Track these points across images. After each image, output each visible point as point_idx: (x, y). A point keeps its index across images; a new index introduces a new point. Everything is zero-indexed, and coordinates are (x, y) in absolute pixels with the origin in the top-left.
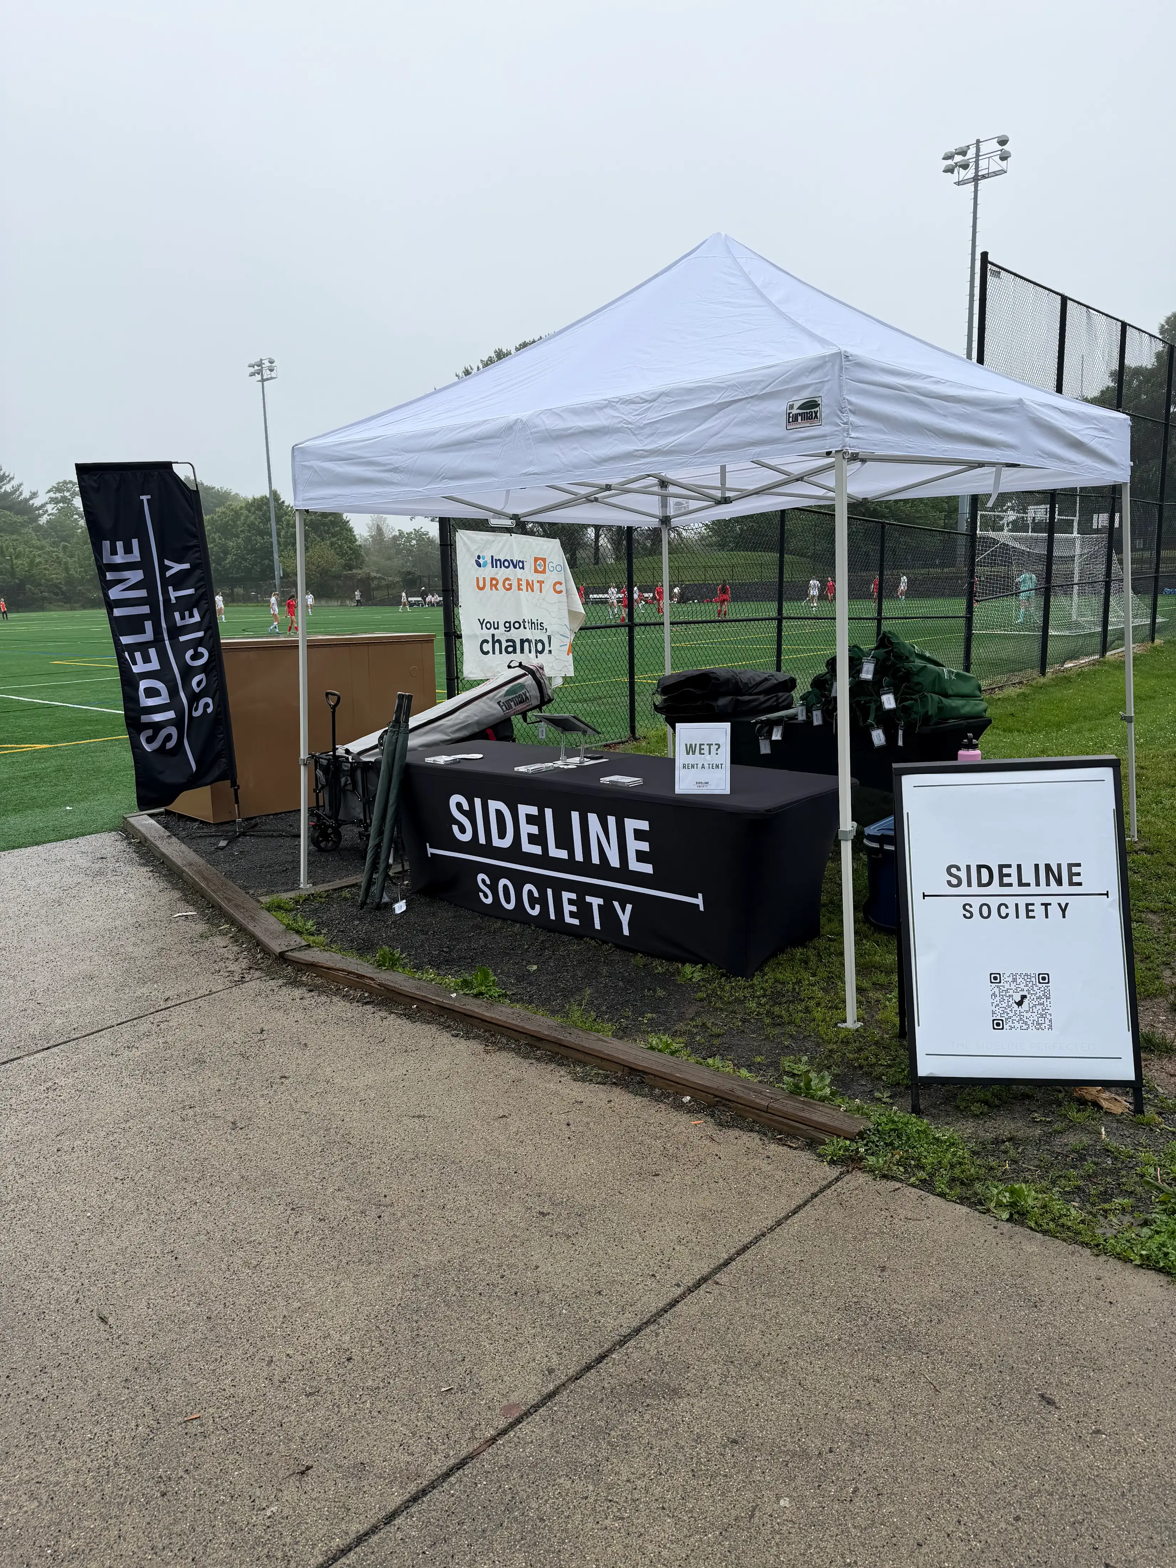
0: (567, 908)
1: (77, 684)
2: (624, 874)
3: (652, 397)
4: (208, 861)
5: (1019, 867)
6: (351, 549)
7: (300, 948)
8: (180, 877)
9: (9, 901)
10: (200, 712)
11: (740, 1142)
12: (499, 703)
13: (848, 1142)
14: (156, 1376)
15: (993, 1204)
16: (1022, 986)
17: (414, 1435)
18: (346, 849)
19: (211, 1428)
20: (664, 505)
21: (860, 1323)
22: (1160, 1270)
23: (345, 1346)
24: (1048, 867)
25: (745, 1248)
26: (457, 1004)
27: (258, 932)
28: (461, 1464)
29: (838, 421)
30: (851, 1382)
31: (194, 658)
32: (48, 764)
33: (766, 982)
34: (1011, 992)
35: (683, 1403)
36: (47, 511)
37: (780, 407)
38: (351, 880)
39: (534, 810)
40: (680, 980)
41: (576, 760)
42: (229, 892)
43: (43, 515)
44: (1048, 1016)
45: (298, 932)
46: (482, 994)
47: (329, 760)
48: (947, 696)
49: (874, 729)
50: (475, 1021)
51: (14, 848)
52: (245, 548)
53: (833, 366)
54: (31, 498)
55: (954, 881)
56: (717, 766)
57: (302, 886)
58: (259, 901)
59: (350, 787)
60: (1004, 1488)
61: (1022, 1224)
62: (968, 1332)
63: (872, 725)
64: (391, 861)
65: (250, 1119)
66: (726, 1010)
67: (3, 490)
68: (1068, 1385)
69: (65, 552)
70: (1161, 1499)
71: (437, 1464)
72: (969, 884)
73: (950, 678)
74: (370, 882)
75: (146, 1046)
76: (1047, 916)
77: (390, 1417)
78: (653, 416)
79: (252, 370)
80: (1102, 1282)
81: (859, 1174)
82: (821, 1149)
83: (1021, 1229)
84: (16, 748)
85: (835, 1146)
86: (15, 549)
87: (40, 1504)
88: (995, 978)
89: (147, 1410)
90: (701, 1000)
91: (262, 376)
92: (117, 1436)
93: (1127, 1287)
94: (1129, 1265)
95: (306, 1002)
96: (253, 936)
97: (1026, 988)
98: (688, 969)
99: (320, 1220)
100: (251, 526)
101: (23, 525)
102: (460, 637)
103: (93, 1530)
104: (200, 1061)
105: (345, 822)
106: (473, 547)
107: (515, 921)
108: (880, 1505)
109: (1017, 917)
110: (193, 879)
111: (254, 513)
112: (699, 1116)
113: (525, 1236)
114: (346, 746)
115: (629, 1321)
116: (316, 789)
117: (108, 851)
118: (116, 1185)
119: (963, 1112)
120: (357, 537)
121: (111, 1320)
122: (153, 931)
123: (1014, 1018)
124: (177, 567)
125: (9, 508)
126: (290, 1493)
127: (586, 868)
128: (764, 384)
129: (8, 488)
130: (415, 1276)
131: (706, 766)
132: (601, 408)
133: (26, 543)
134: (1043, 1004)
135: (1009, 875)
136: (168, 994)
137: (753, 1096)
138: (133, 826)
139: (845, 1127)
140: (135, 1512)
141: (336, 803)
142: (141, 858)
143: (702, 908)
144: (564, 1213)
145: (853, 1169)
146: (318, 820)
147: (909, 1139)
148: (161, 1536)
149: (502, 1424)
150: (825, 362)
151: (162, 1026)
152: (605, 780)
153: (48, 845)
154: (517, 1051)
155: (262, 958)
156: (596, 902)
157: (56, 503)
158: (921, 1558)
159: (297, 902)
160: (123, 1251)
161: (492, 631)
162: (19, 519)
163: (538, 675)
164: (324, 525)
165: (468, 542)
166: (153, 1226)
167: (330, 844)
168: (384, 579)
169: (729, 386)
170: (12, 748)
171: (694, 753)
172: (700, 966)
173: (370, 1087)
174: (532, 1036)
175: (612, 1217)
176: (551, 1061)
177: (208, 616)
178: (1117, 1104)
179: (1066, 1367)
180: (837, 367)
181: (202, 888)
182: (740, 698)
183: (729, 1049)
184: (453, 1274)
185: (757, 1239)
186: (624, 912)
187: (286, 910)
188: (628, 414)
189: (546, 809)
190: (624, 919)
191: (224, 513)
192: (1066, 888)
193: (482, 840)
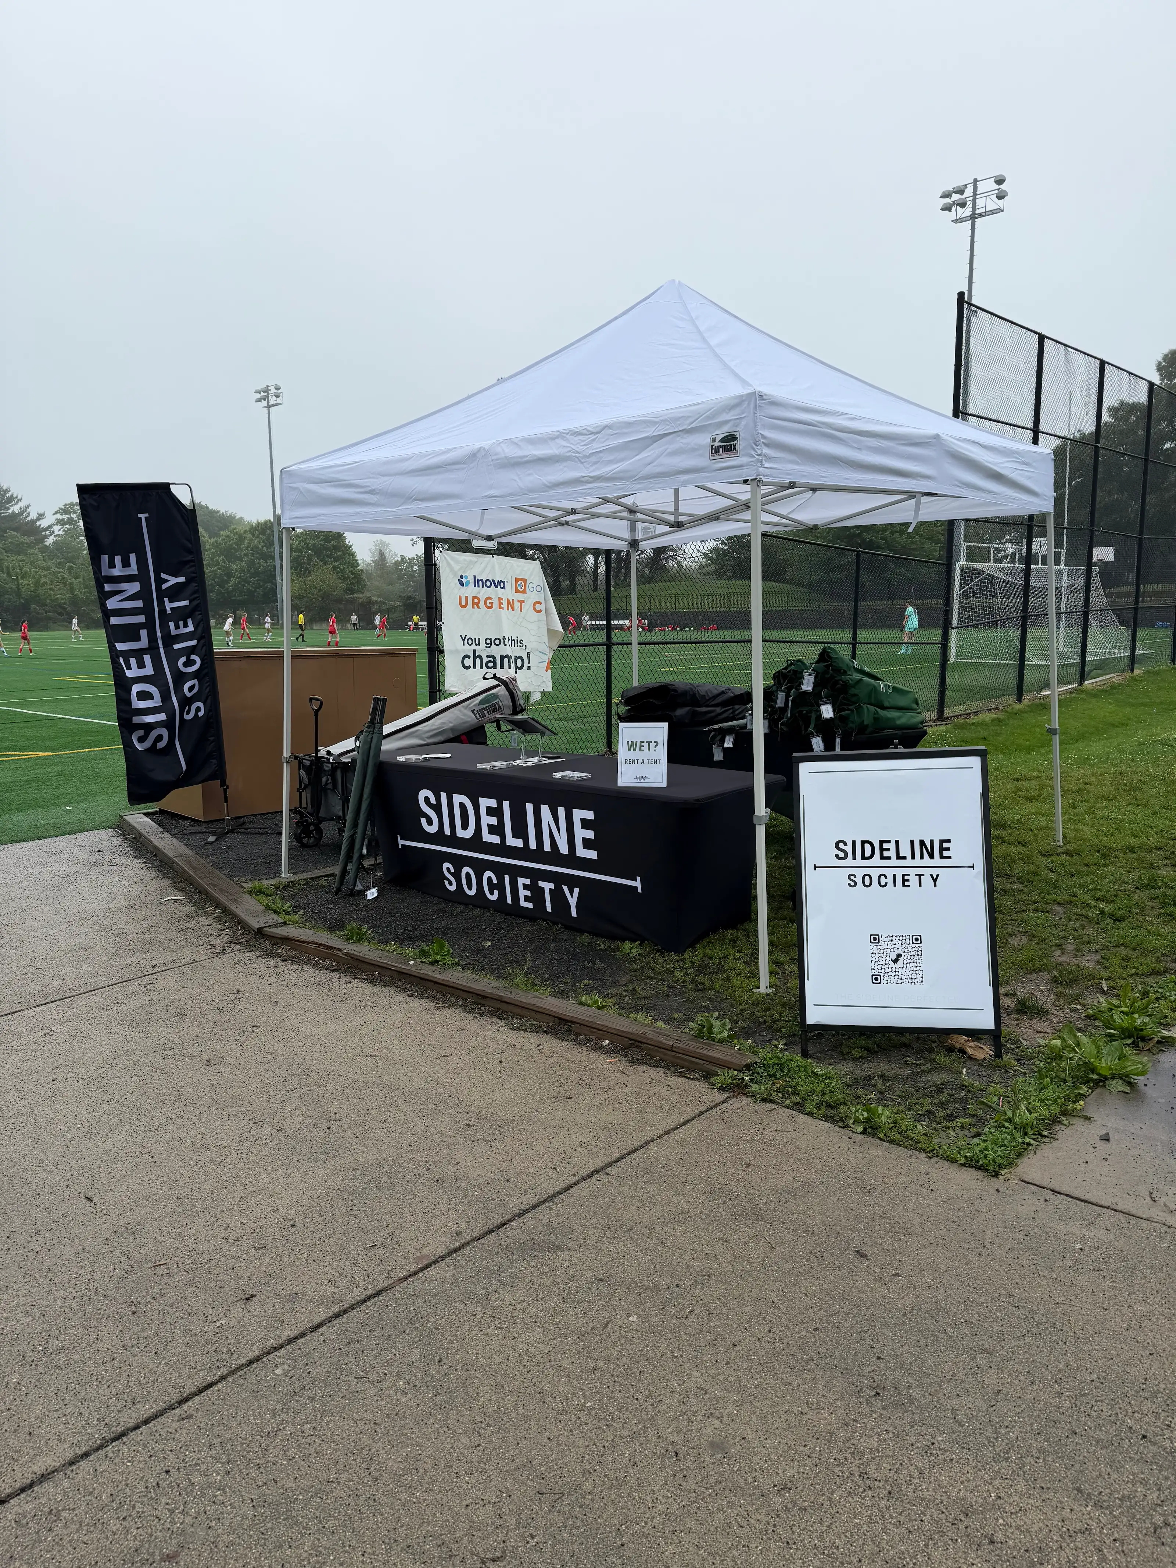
0: (523, 893)
1: (79, 698)
2: (572, 860)
3: (598, 429)
4: (197, 853)
5: (897, 842)
6: (353, 573)
7: (277, 925)
8: (171, 868)
9: (12, 886)
10: (191, 716)
11: (646, 1074)
12: (473, 711)
13: (736, 1073)
14: (131, 1237)
15: (852, 1121)
16: (898, 946)
17: (341, 1275)
18: (327, 845)
19: (175, 1271)
20: (633, 529)
21: (720, 1202)
22: (979, 1168)
23: (290, 1217)
24: (922, 843)
25: (635, 1150)
26: (413, 969)
27: (239, 911)
28: (378, 1293)
29: (753, 453)
30: (704, 1242)
31: (186, 665)
32: (49, 770)
33: (696, 956)
34: (888, 951)
35: (564, 1255)
36: (53, 532)
37: (704, 440)
38: (329, 870)
39: (493, 803)
40: (618, 955)
41: (535, 759)
42: (216, 879)
43: (49, 536)
44: (920, 972)
45: (276, 912)
46: (437, 962)
47: (311, 761)
48: (883, 708)
49: (813, 736)
50: (430, 984)
51: (16, 842)
52: (249, 571)
53: (749, 404)
54: (38, 519)
55: (841, 855)
56: (655, 762)
57: (283, 875)
58: (242, 887)
59: (330, 786)
60: (811, 1311)
61: (874, 1136)
62: (808, 1209)
63: (812, 733)
64: (364, 851)
65: (223, 1058)
66: (656, 979)
67: (10, 511)
68: (881, 1244)
69: (70, 573)
70: (933, 1317)
71: (358, 1294)
72: (854, 858)
73: (887, 691)
74: (344, 872)
75: (134, 1002)
76: (920, 886)
77: (322, 1263)
78: (597, 446)
79: (258, 396)
80: (928, 1176)
81: (744, 1098)
82: (713, 1079)
83: (872, 1139)
84: (19, 755)
85: (725, 1076)
86: (21, 570)
87: (34, 1319)
88: (875, 939)
89: (123, 1259)
90: (635, 971)
91: (268, 402)
92: (98, 1275)
93: (949, 1180)
94: (955, 1165)
95: (279, 970)
96: (234, 916)
97: (901, 948)
98: (627, 945)
99: (278, 1131)
100: (255, 549)
101: (29, 546)
102: (442, 652)
103: (76, 1335)
104: (181, 1015)
105: (325, 819)
106: (456, 567)
107: (475, 906)
108: (709, 1321)
109: (895, 886)
110: (183, 868)
111: (258, 537)
112: (615, 1056)
113: (451, 1141)
114: (328, 748)
115: (529, 1200)
116: (299, 788)
117: (105, 845)
118: (103, 1106)
119: (845, 1056)
120: (360, 562)
121: (95, 1199)
122: (144, 912)
123: (891, 973)
124: (173, 581)
125: (16, 529)
126: (237, 1311)
127: (539, 855)
128: (691, 420)
129: (16, 509)
130: (354, 1169)
131: (646, 761)
132: (553, 439)
133: (32, 563)
134: (916, 962)
135: (888, 850)
136: (155, 962)
137: (661, 1038)
138: (128, 824)
139: (734, 1061)
140: (111, 1324)
141: (317, 803)
142: (135, 851)
143: (640, 891)
144: (487, 1125)
145: (738, 1094)
146: (301, 818)
147: (789, 1071)
148: (130, 1339)
149: (413, 1268)
150: (743, 401)
151: (149, 987)
152: (557, 775)
153: (49, 840)
154: (464, 1008)
155: (242, 934)
156: (547, 886)
157: (63, 525)
158: (734, 1354)
159: (277, 888)
160: (107, 1152)
161: (474, 647)
162: (26, 539)
163: (511, 686)
164: (327, 549)
165: (452, 563)
166: (134, 1135)
167: (312, 840)
168: (384, 603)
169: (662, 420)
170: (15, 756)
171: (635, 750)
172: (638, 942)
173: (331, 1034)
174: (478, 995)
175: (527, 1127)
176: (492, 1015)
177: (201, 625)
178: (981, 1051)
179: (882, 1233)
180: (752, 406)
181: (190, 876)
182: (698, 709)
183: (653, 1008)
184: (386, 1167)
185: (647, 1143)
186: (572, 895)
187: (267, 895)
188: (577, 445)
189: (504, 802)
190: (573, 901)
191: (228, 536)
192: (937, 861)
193: (447, 832)
